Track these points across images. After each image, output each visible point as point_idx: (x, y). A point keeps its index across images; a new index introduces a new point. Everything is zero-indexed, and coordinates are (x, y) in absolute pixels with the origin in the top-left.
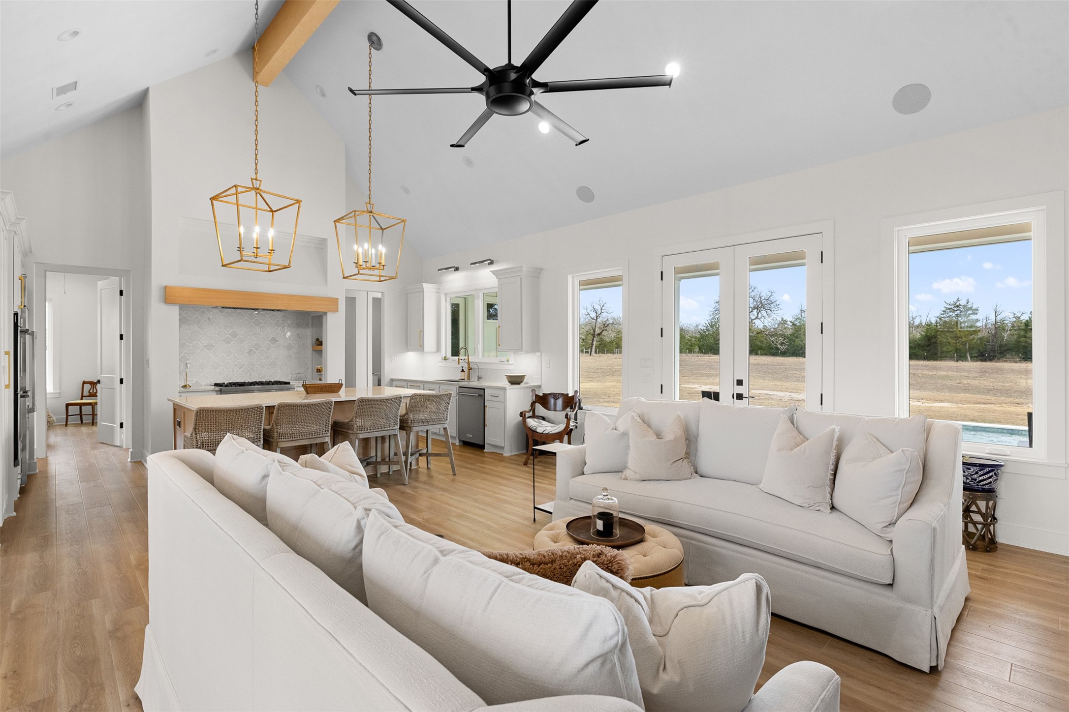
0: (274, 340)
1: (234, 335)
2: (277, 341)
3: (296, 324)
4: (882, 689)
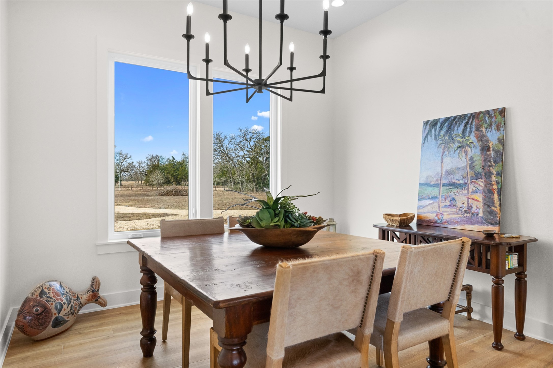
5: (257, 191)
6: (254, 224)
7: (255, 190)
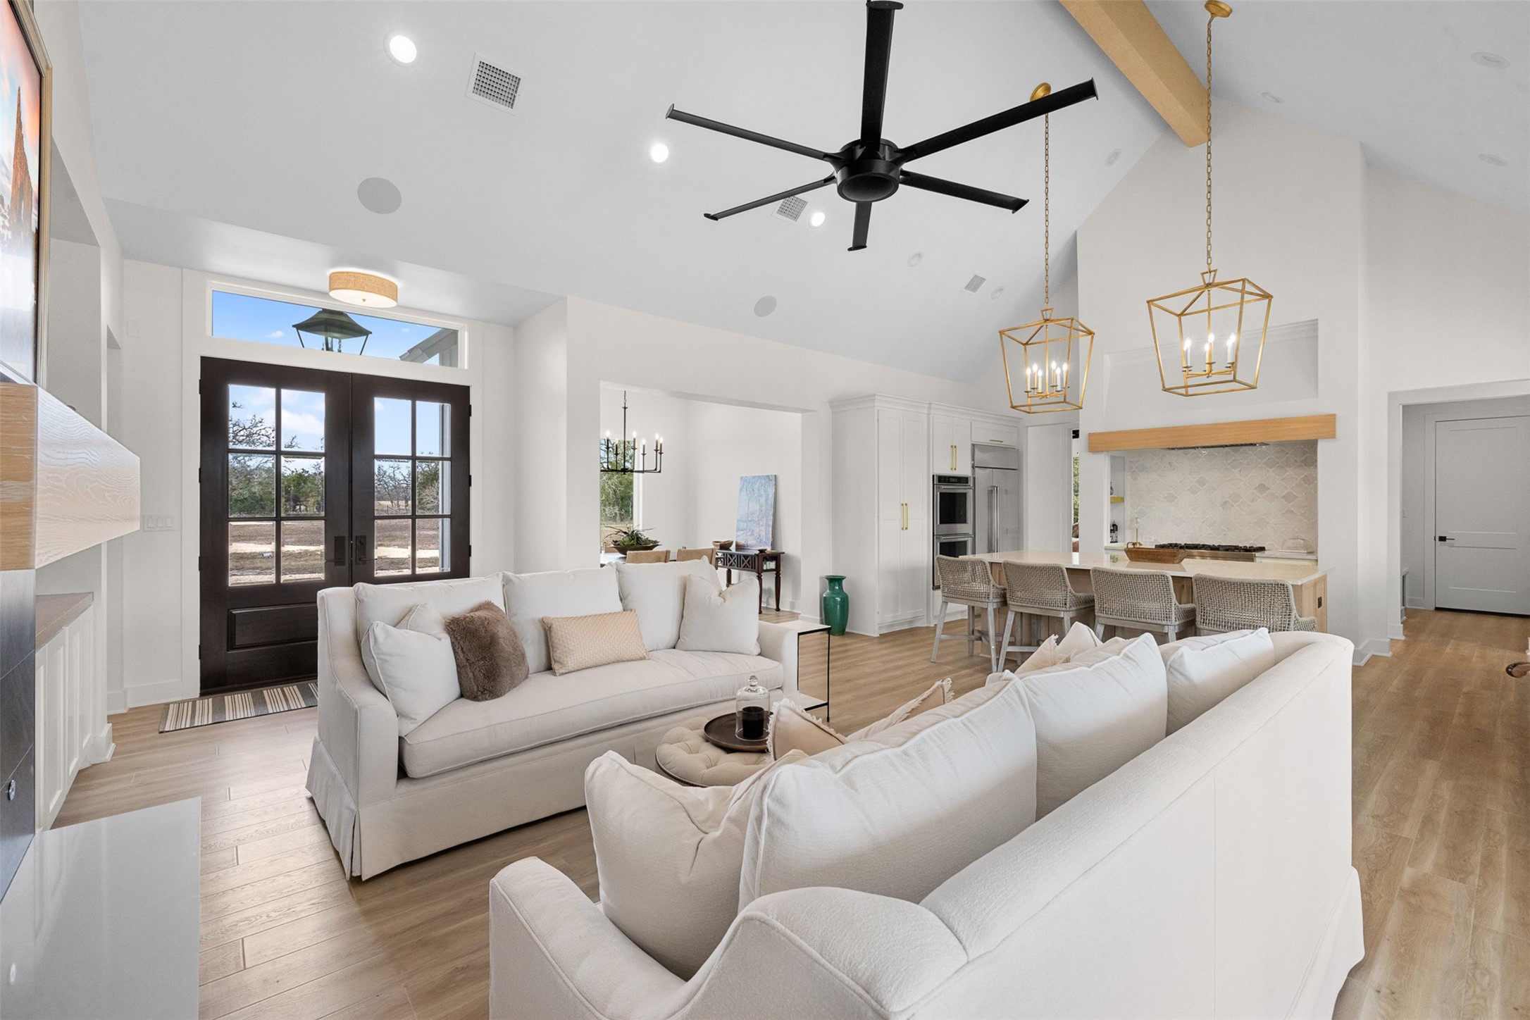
0: (1262, 488)
1: (1202, 483)
2: (1269, 489)
3: (1302, 461)
4: (408, 929)
5: (622, 520)
6: (621, 544)
7: (618, 518)
